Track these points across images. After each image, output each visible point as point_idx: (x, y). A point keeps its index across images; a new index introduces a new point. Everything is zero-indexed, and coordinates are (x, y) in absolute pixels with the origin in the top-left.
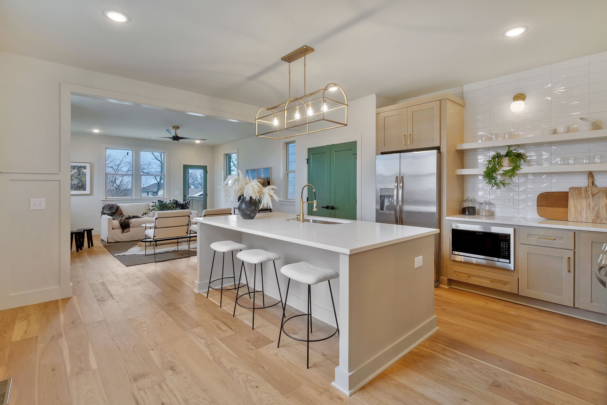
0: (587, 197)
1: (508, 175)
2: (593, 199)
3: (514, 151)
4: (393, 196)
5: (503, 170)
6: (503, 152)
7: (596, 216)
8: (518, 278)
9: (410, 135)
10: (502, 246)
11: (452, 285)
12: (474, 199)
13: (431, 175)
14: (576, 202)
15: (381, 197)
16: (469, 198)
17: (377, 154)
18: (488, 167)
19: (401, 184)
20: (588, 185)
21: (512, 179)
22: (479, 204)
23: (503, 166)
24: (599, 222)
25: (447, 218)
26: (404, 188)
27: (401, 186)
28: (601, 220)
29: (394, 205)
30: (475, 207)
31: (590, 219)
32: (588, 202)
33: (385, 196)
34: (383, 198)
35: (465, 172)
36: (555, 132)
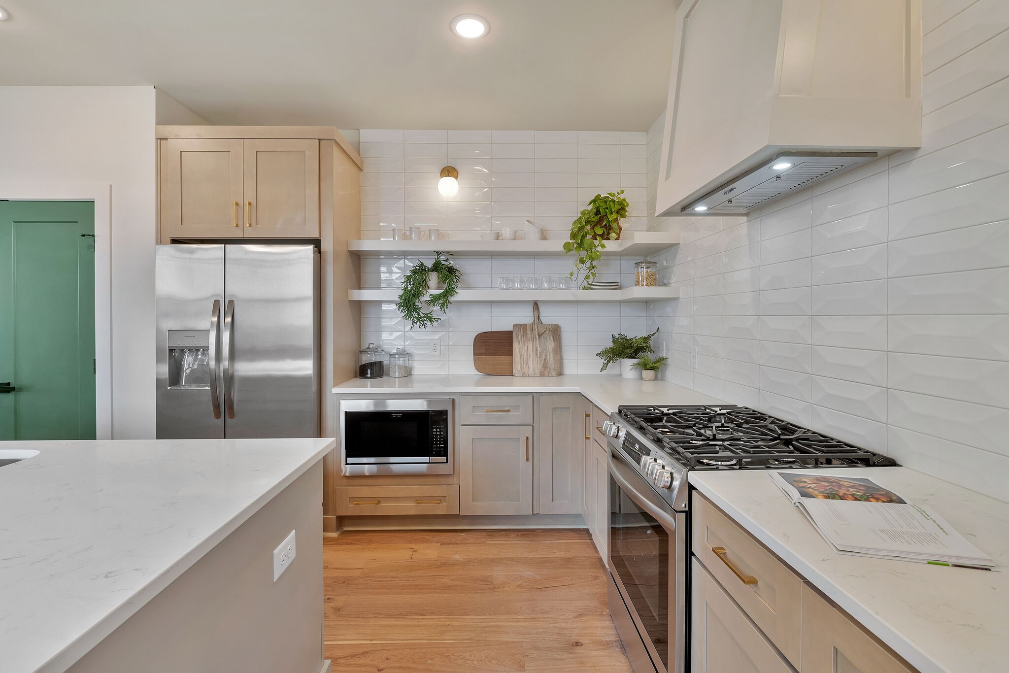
0: (533, 339)
1: (438, 303)
2: (539, 342)
3: (443, 263)
4: (207, 347)
5: (431, 295)
6: (429, 263)
7: (543, 366)
8: (459, 486)
9: (250, 204)
10: (435, 433)
11: (345, 526)
12: (379, 347)
13: (299, 300)
14: (521, 346)
15: (171, 351)
16: (371, 346)
17: (160, 241)
18: (405, 289)
19: (229, 320)
20: (534, 320)
21: (444, 310)
22: (389, 356)
23: (429, 288)
24: (547, 375)
25: (335, 390)
26: (235, 329)
27: (227, 323)
28: (549, 373)
29: (210, 370)
30: (383, 362)
31: (537, 370)
32: (535, 346)
33: (183, 350)
34: (177, 354)
35: (366, 295)
36: (498, 237)
